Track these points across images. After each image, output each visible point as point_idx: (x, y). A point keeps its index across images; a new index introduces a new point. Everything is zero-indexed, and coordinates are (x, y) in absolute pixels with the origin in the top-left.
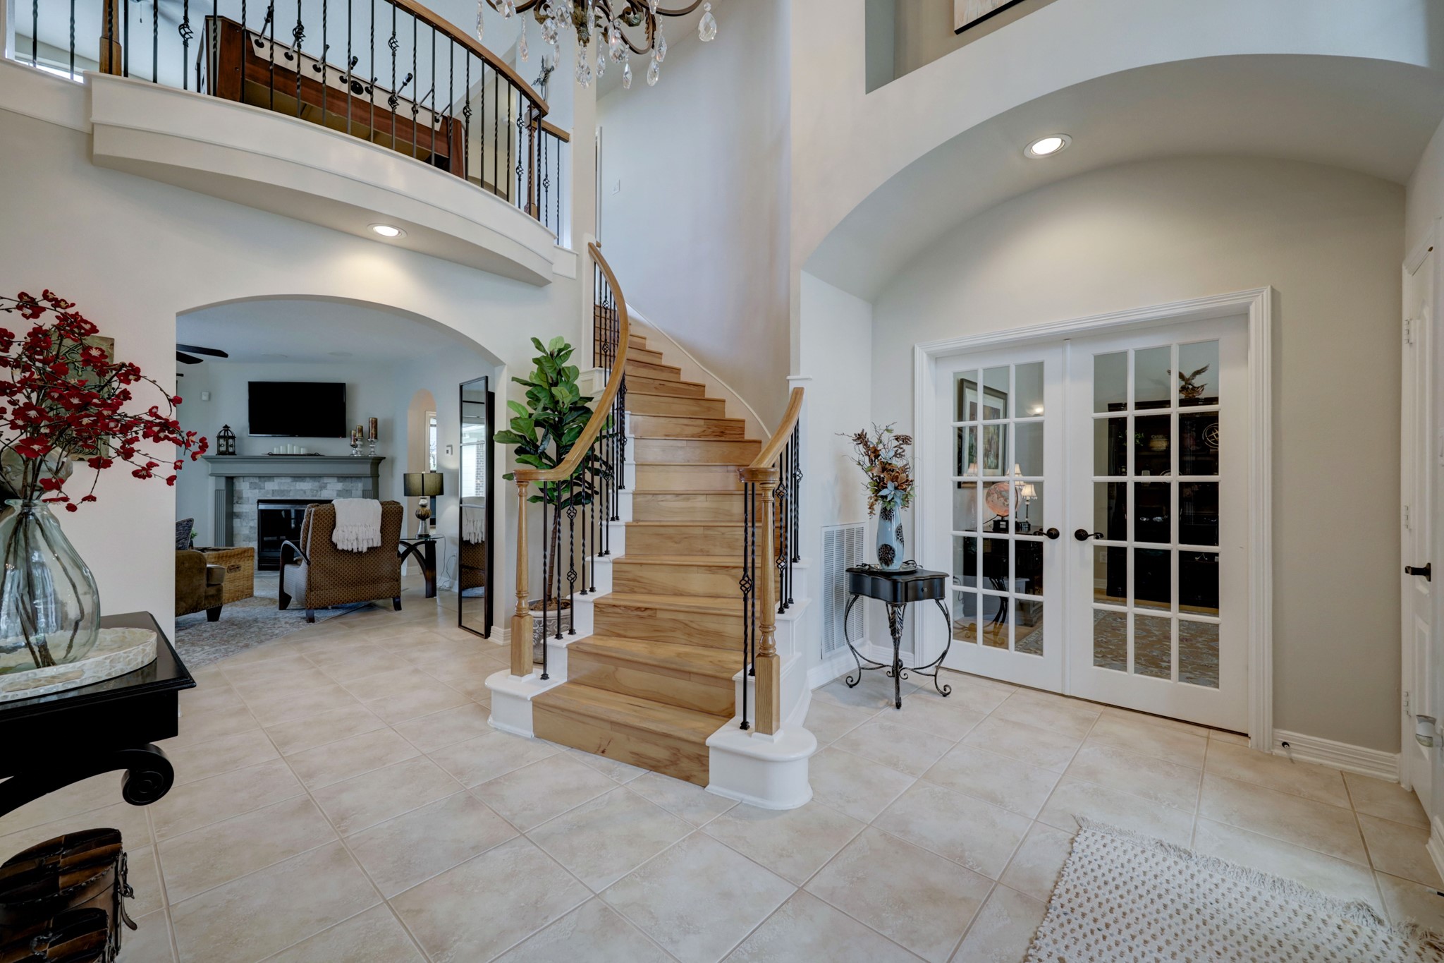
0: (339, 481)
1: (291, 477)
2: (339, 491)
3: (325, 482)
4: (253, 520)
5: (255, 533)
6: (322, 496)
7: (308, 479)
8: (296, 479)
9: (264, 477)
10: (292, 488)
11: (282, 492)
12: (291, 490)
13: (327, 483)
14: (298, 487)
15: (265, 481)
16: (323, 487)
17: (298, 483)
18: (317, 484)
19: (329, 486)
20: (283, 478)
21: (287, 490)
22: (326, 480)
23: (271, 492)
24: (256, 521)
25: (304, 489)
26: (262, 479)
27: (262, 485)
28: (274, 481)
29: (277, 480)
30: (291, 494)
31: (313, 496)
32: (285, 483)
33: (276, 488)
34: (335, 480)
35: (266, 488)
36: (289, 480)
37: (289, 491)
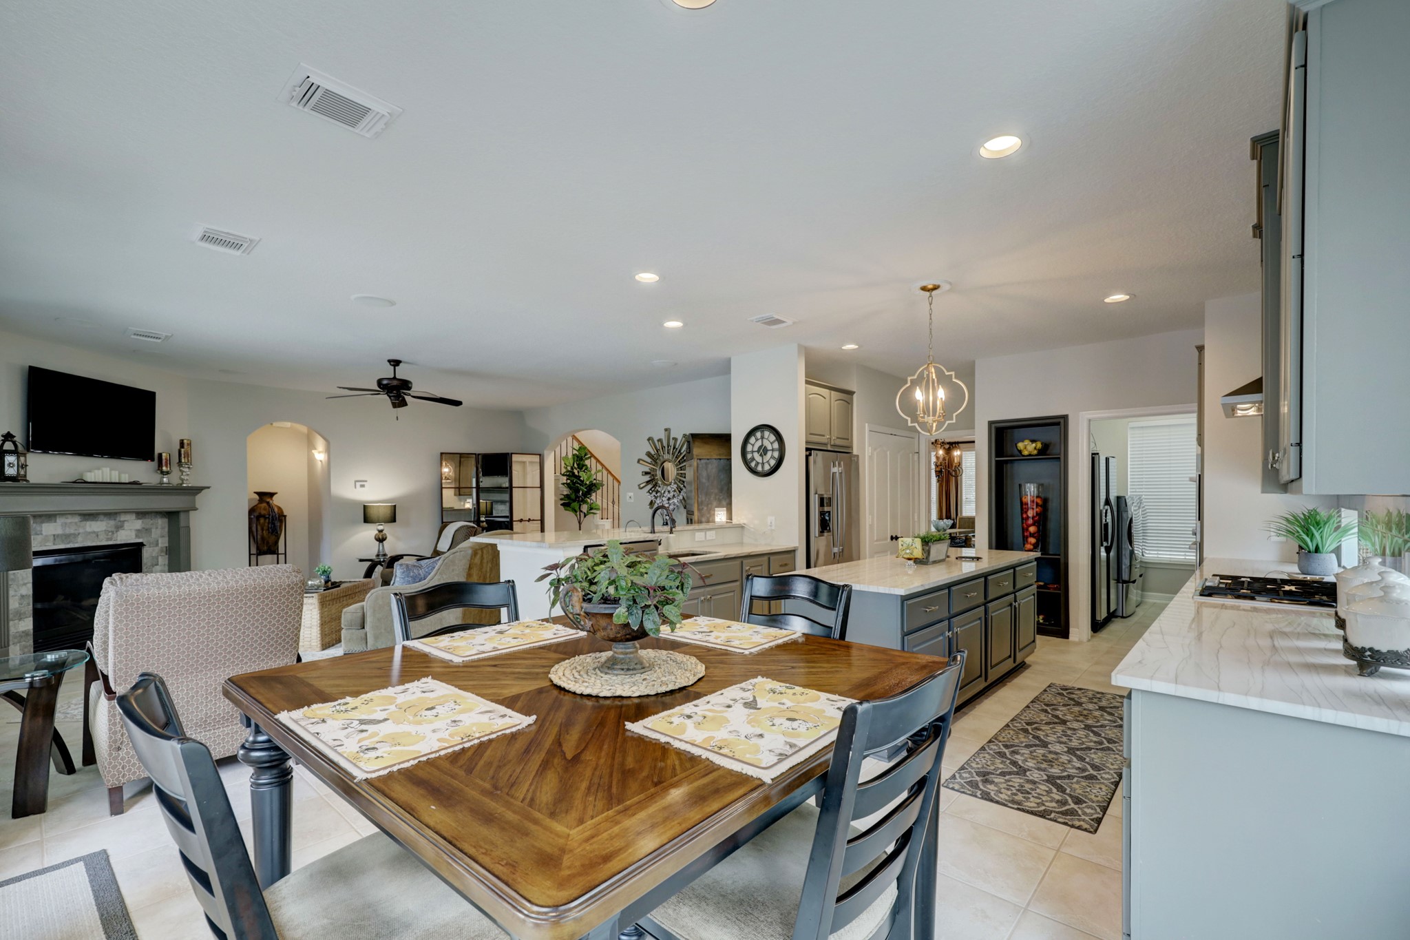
0: (138, 518)
1: (80, 515)
2: (138, 531)
3: (122, 519)
4: (25, 584)
5: (29, 604)
6: (119, 538)
7: (102, 517)
8: (87, 517)
9: (40, 516)
10: (81, 531)
11: (66, 537)
12: (79, 534)
13: (124, 521)
14: (88, 529)
15: (42, 522)
16: (119, 527)
17: (88, 523)
18: (112, 523)
19: (126, 524)
20: (69, 516)
21: (74, 534)
22: (123, 518)
23: (52, 538)
24: (30, 586)
25: (96, 530)
26: (38, 520)
27: (38, 529)
28: (55, 522)
29: (60, 521)
30: (80, 539)
31: (108, 539)
32: (71, 523)
33: (59, 531)
34: (134, 516)
35: (44, 533)
36: (77, 519)
37: (76, 535)
